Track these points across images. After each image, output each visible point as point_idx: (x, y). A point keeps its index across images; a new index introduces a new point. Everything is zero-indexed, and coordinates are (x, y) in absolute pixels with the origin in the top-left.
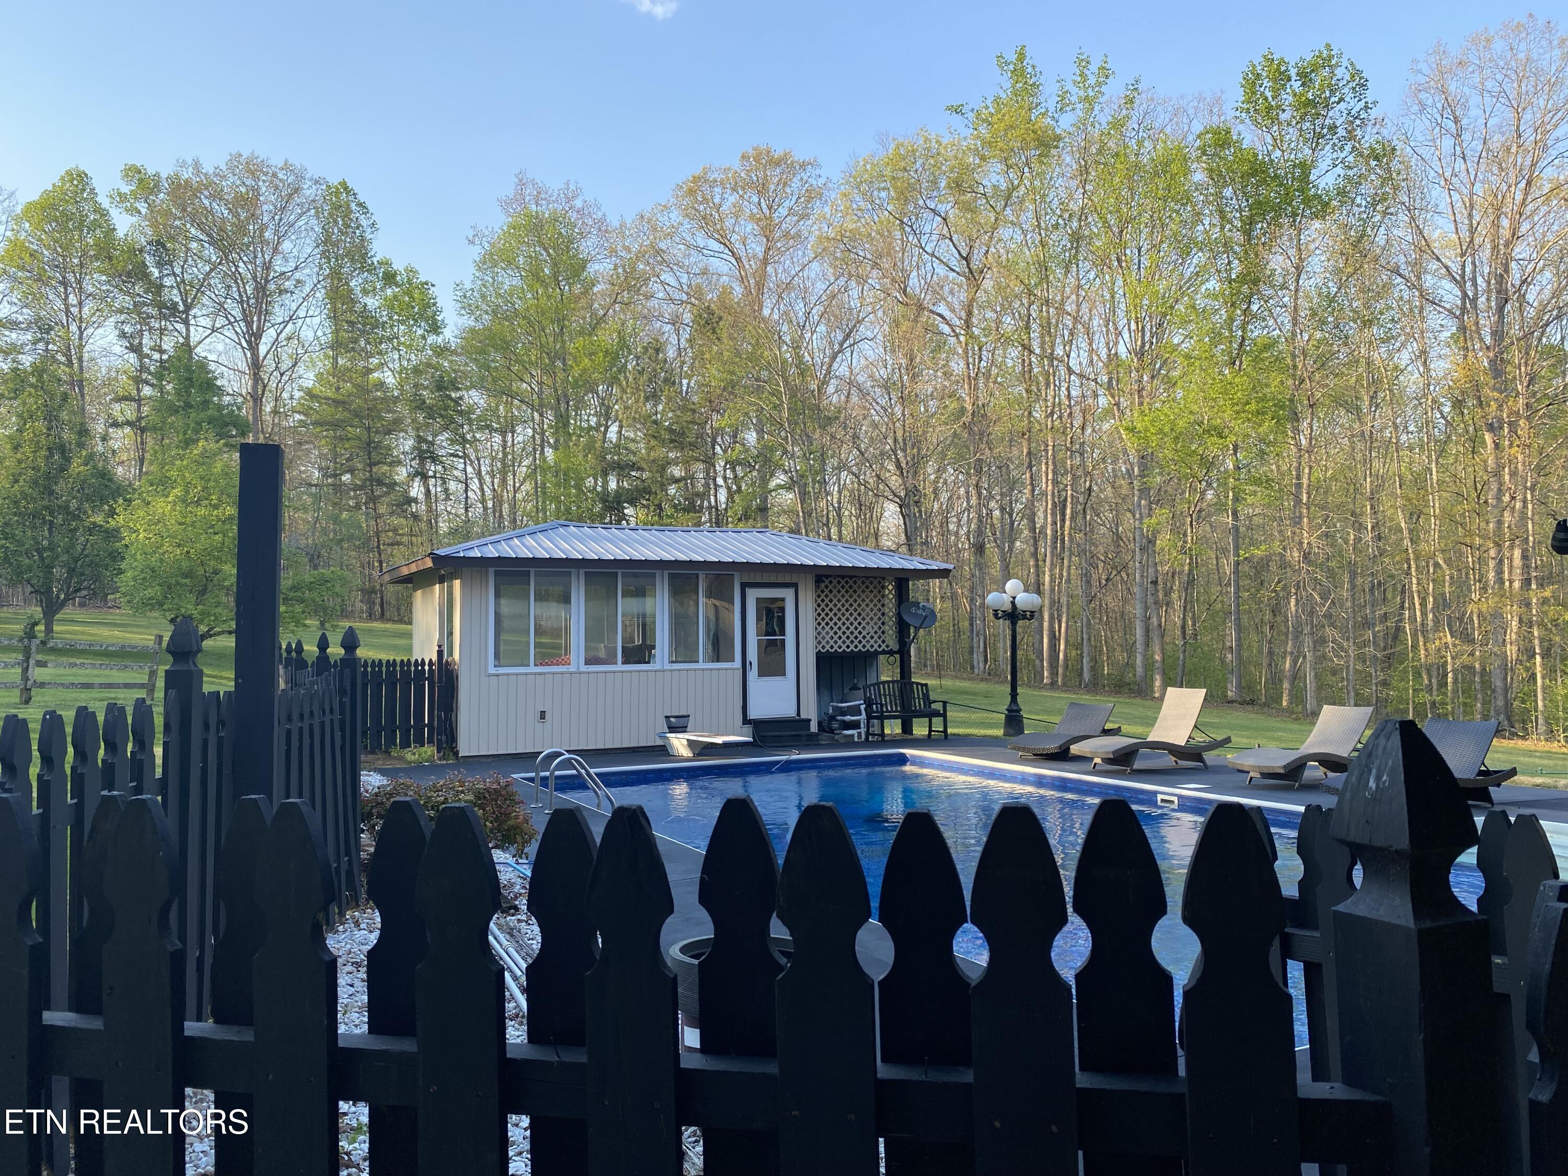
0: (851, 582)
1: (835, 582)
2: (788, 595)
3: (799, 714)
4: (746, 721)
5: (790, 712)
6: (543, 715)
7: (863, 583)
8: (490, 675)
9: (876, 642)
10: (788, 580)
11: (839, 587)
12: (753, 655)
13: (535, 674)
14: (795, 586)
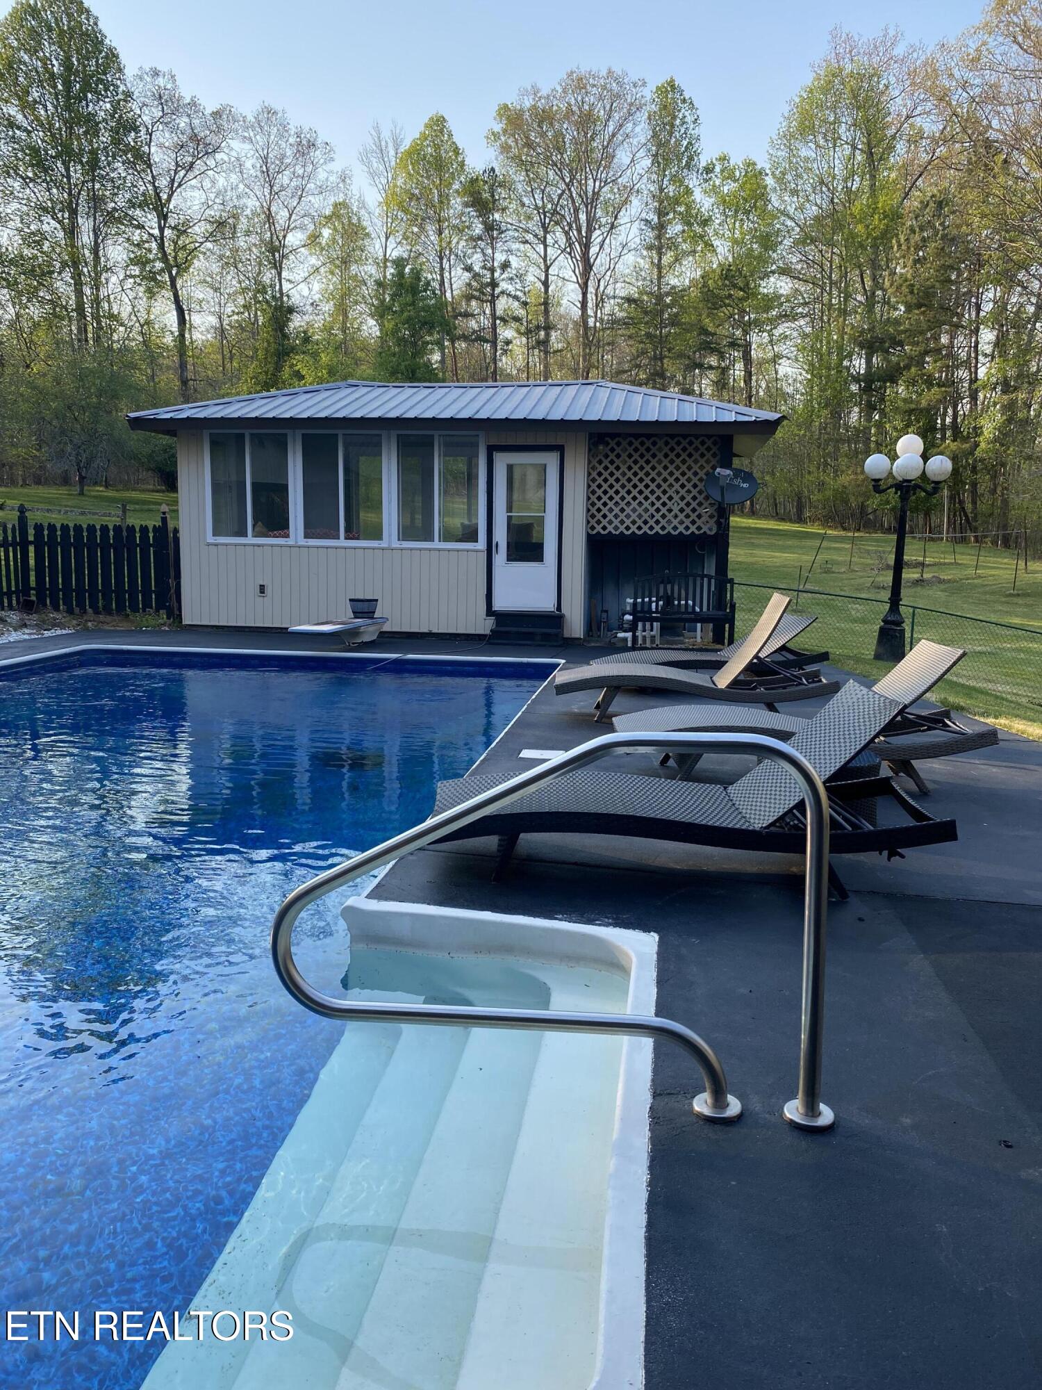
0: (648, 444)
1: (624, 444)
2: (551, 460)
3: (559, 608)
4: (490, 611)
5: (546, 603)
6: (262, 589)
7: (667, 443)
8: (209, 544)
9: (681, 522)
10: (552, 442)
11: (631, 450)
12: (501, 536)
13: (254, 545)
14: (560, 449)
